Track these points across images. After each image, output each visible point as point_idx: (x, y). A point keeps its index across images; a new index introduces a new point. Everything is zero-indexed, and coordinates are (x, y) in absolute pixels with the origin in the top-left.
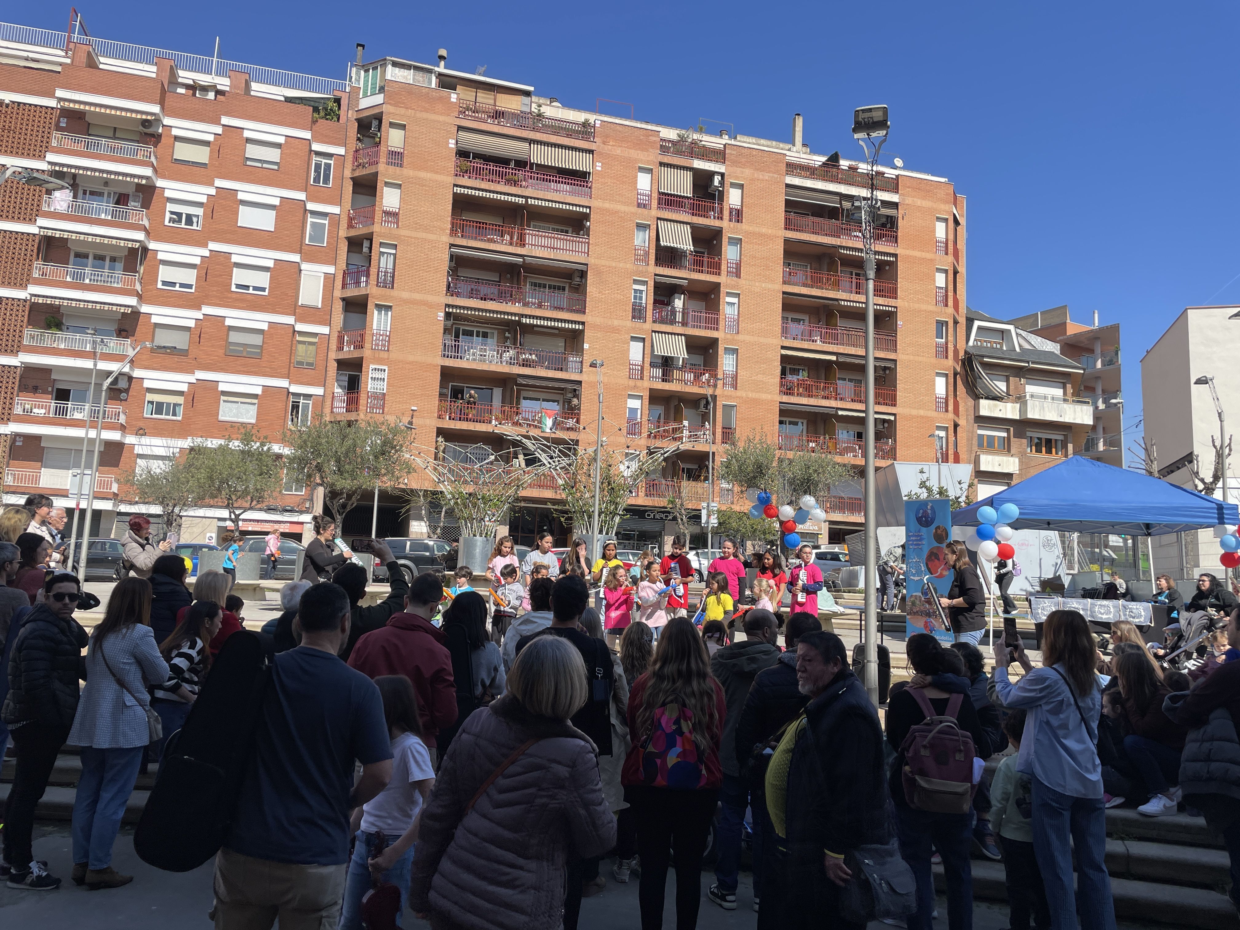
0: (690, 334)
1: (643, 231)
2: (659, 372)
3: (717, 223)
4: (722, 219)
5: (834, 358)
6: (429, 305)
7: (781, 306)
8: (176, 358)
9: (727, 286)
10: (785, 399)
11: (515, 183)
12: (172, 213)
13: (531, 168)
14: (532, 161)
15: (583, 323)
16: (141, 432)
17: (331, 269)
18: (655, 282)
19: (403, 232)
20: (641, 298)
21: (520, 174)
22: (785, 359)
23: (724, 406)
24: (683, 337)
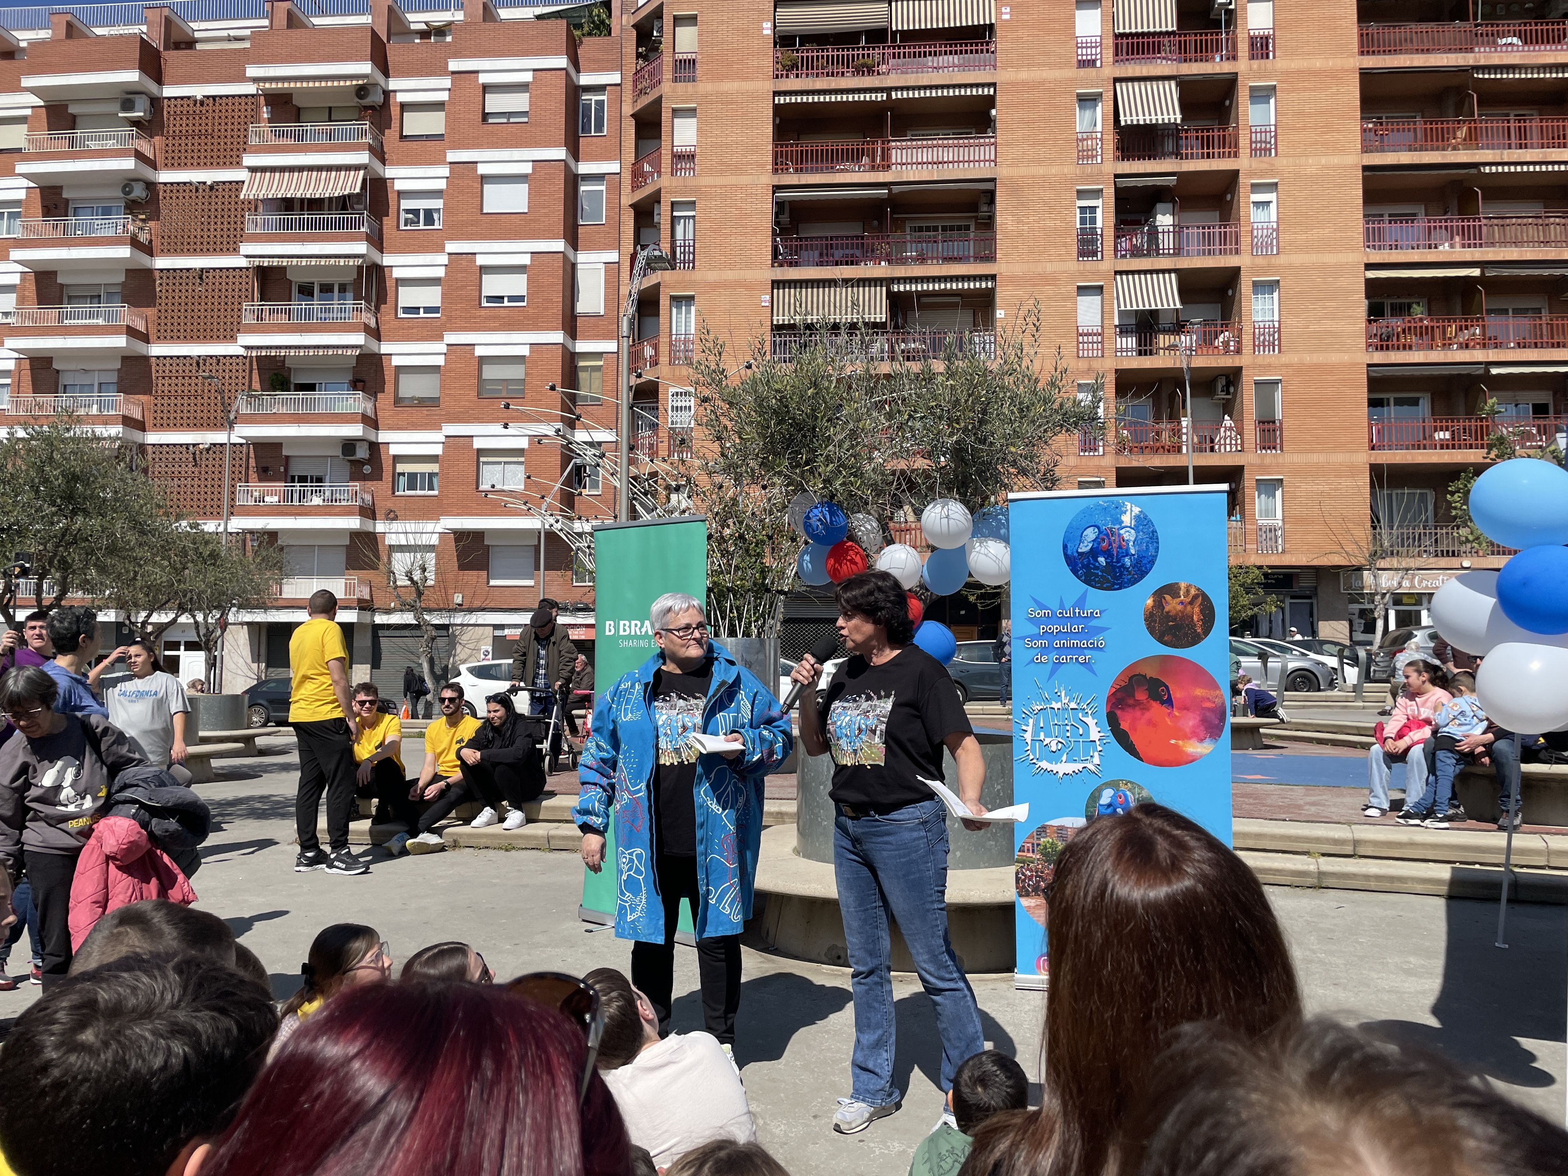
0: (1186, 266)
1: (1090, 108)
2: (1131, 342)
3: (1226, 67)
4: (1235, 58)
5: (1476, 272)
6: (749, 286)
7: (1360, 192)
8: (425, 411)
9: (1252, 174)
10: (1379, 357)
11: (870, 70)
12: (408, 211)
13: (894, 40)
14: (894, 29)
15: (993, 277)
16: (392, 515)
17: (613, 256)
18: (1117, 189)
19: (706, 181)
20: (1093, 220)
21: (876, 53)
22: (1373, 288)
23: (1257, 383)
24: (1173, 275)
